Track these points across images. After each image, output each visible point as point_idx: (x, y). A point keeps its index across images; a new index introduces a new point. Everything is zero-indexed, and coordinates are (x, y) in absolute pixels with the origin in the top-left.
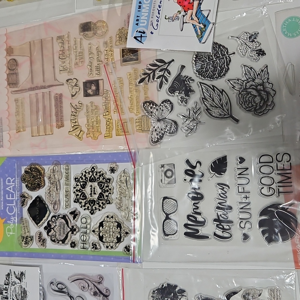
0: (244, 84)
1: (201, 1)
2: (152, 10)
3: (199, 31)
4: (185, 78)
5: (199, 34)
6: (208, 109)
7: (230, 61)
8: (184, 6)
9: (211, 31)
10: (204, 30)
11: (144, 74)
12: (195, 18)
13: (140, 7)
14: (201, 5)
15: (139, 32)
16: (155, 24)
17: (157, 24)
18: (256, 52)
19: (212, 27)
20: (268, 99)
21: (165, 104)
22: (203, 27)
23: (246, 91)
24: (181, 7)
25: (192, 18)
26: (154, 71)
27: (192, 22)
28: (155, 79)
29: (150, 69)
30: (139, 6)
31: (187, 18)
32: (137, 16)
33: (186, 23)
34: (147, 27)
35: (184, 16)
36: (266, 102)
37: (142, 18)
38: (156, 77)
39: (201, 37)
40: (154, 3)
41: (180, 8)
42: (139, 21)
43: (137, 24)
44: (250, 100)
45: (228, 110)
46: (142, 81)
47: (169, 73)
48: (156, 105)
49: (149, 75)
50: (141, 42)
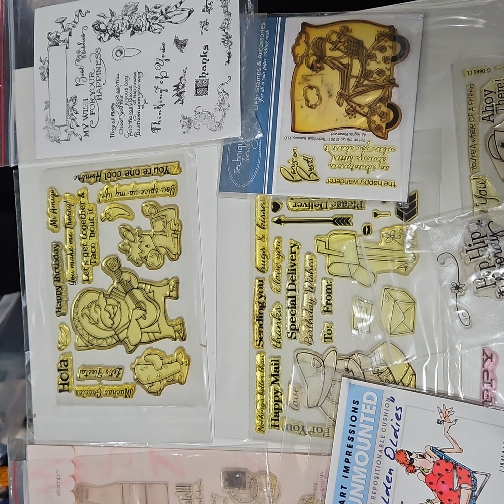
1: (476, 493)
2: (372, 483)
8: (441, 493)
13: (347, 470)
14: (475, 501)
24: (435, 493)
30: (345, 467)
32: (342, 487)
37: (352, 493)
40: (376, 470)
42: (345, 497)
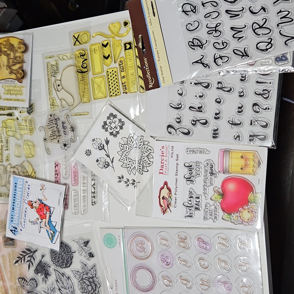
0: (82, 275)
2: (21, 213)
3: (50, 235)
4: (44, 264)
5: (51, 237)
6: (59, 289)
7: (72, 257)
8: (41, 215)
9: (58, 237)
10: (54, 235)
11: (18, 257)
12: (48, 226)
15: (13, 227)
16: (23, 223)
17: (24, 224)
18: (88, 254)
19: (59, 234)
20: (96, 290)
21: (32, 281)
22: (53, 233)
23: (83, 281)
25: (46, 225)
26: (24, 256)
27: (45, 227)
28: (25, 262)
29: (21, 255)
30: (13, 208)
31: (43, 224)
32: (12, 215)
33: (42, 228)
34: (18, 224)
35: (41, 223)
36: (95, 291)
37: (15, 217)
38: (26, 261)
39: (52, 239)
40: (22, 208)
41: (38, 216)
42: (13, 219)
43: (12, 221)
44: (85, 287)
45: (72, 292)
46: (17, 262)
47: (34, 259)
48: (27, 281)
49: (21, 259)
50: (15, 234)
